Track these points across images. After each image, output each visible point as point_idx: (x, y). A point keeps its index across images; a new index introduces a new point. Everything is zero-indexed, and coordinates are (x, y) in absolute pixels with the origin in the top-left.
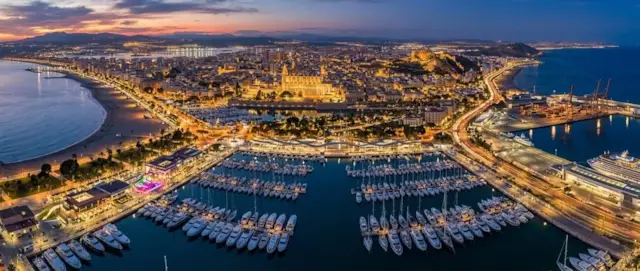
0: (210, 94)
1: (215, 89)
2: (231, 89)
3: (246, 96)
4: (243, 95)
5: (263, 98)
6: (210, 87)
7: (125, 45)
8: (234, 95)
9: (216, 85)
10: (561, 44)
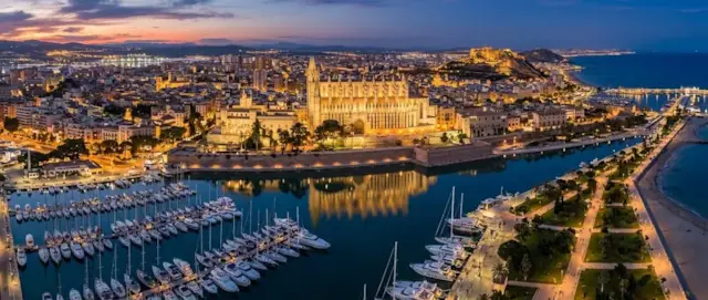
0: (122, 135)
1: (138, 121)
2: (179, 122)
3: (221, 139)
4: (210, 137)
5: (266, 142)
6: (128, 116)
7: (50, 54)
8: (187, 137)
9: (142, 111)
10: (573, 52)
